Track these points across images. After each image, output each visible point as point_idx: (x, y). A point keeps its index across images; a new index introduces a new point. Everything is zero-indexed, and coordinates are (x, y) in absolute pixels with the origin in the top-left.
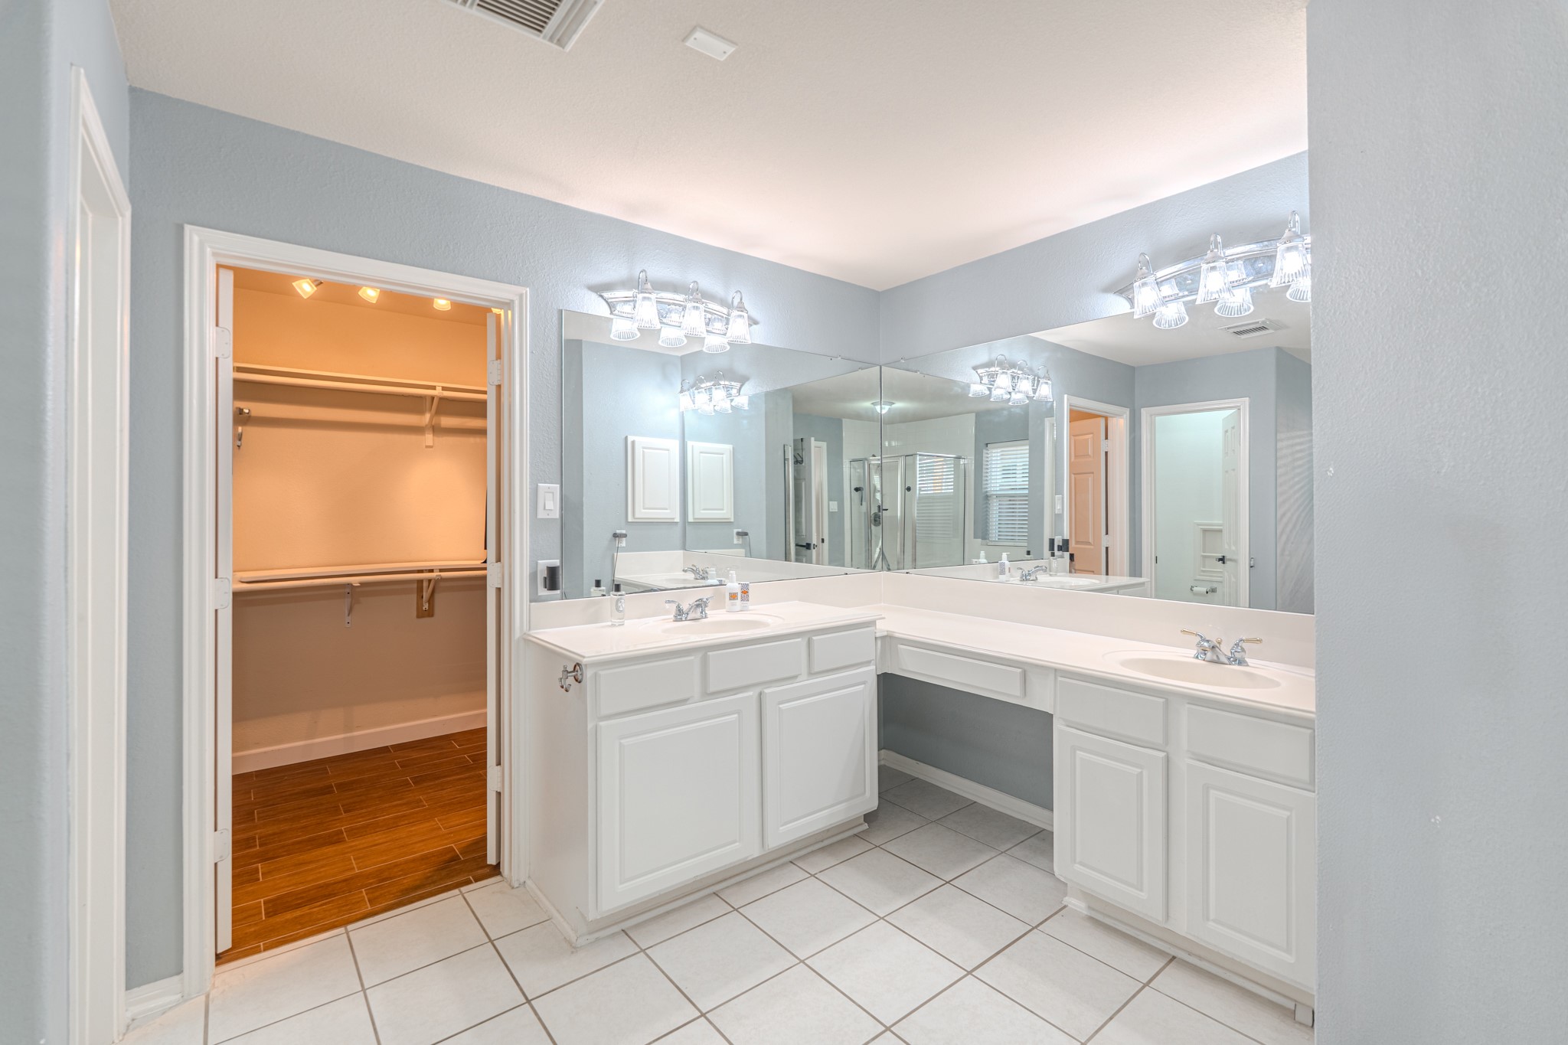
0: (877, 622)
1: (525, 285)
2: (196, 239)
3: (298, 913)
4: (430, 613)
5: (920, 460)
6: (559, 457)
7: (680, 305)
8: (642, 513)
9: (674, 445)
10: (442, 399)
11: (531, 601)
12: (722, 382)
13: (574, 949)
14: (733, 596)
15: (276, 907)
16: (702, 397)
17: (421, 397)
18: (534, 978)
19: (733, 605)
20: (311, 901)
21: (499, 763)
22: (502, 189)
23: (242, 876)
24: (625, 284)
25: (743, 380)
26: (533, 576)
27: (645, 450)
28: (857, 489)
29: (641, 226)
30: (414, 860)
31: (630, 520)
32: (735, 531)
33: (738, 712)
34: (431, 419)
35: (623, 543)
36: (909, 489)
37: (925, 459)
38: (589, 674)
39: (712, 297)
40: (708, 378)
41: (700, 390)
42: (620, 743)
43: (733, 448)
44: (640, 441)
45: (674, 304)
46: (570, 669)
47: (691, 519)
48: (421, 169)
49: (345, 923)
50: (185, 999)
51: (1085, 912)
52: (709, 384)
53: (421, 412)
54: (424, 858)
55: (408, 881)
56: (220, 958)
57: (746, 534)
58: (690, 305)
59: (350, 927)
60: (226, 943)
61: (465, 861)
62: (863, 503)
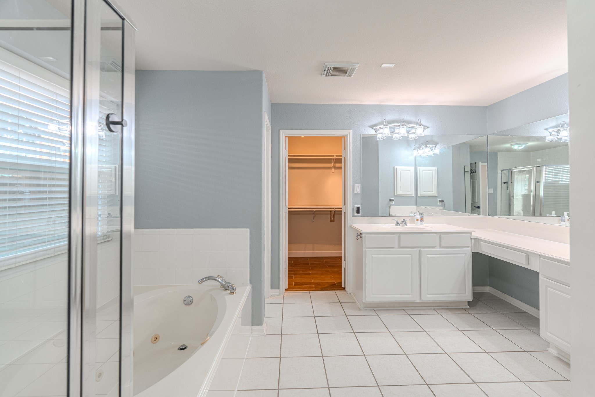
0: (472, 232)
1: (351, 130)
2: (282, 132)
3: (300, 286)
4: (333, 221)
5: (545, 168)
6: (360, 176)
7: (399, 127)
8: (400, 193)
9: (412, 169)
10: (336, 159)
11: (352, 216)
12: (428, 145)
13: (360, 310)
14: (417, 220)
15: (296, 284)
16: (421, 152)
17: (331, 159)
18: (348, 312)
19: (417, 223)
20: (303, 285)
21: (345, 260)
22: (345, 104)
23: (290, 277)
24: (380, 124)
25: (436, 144)
26: (353, 209)
27: (401, 171)
28: (505, 183)
29: (385, 105)
30: (325, 282)
31: (395, 195)
32: (438, 200)
33: (411, 254)
34: (333, 165)
35: (393, 203)
36: (538, 182)
37: (548, 168)
38: (363, 235)
39: (411, 122)
40: (423, 144)
41: (420, 149)
42: (372, 256)
43: (437, 169)
44: (399, 168)
45: (397, 127)
46: (359, 234)
47: (419, 195)
48: (325, 105)
49: (309, 291)
50: (280, 295)
51: (556, 355)
52: (424, 146)
53: (331, 163)
54: (328, 283)
55: (323, 286)
56: (286, 290)
57: (443, 201)
58: (401, 126)
59: (310, 292)
60: (287, 287)
61: (337, 286)
62: (508, 189)
